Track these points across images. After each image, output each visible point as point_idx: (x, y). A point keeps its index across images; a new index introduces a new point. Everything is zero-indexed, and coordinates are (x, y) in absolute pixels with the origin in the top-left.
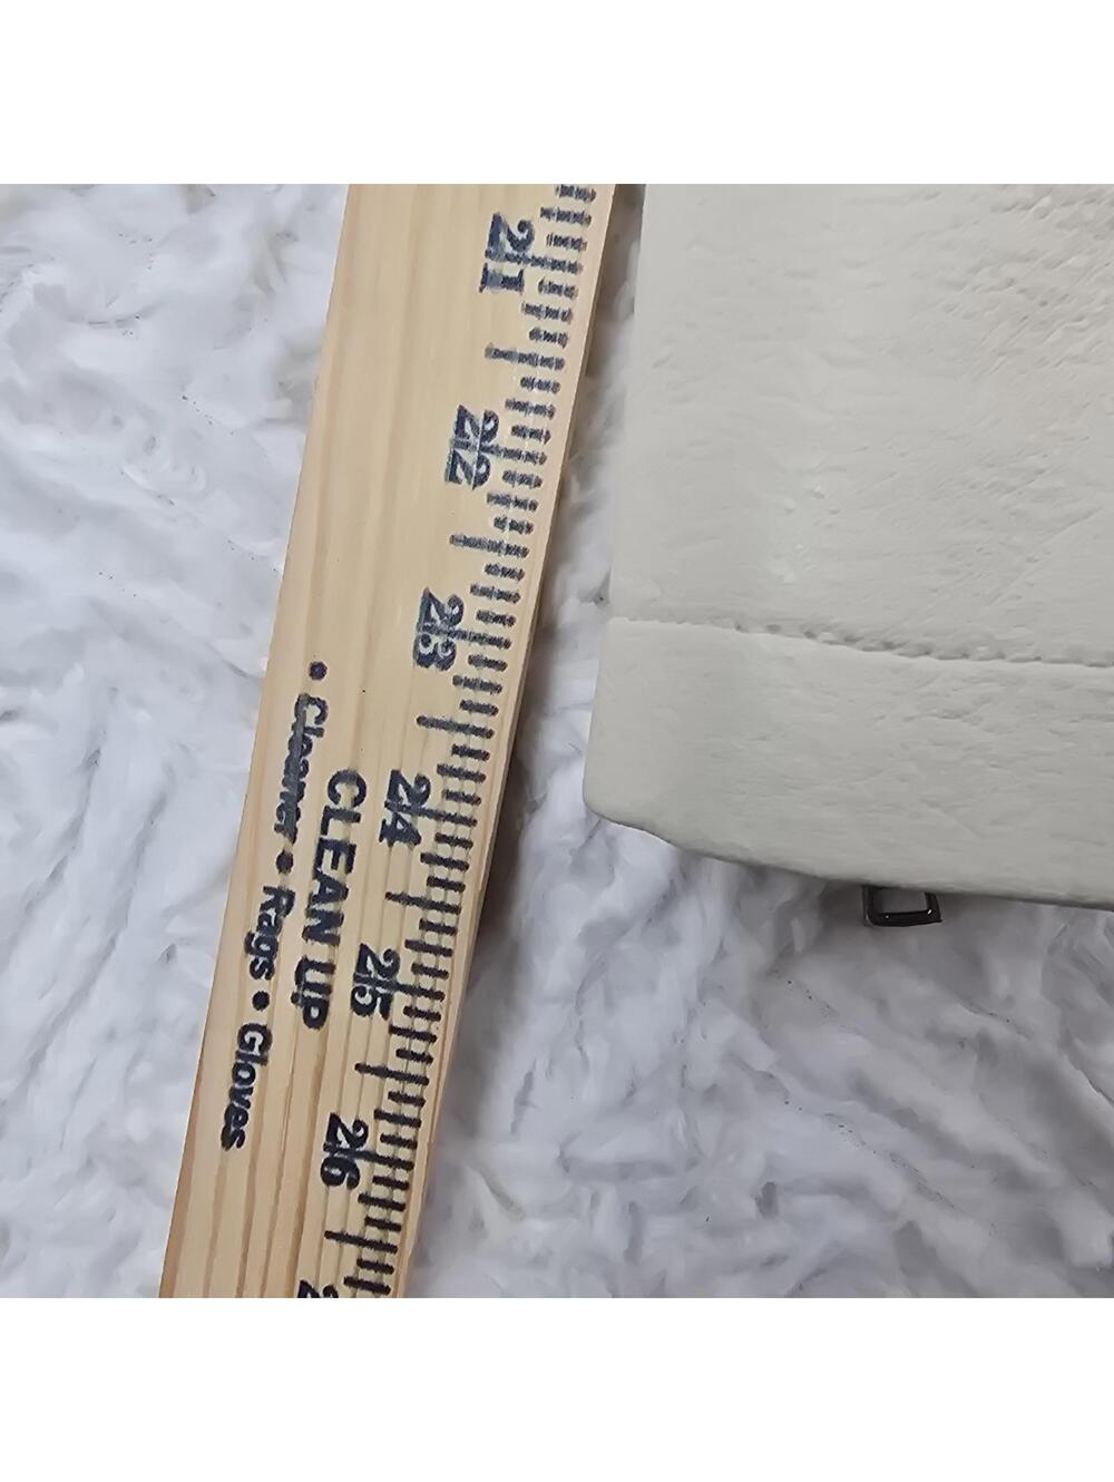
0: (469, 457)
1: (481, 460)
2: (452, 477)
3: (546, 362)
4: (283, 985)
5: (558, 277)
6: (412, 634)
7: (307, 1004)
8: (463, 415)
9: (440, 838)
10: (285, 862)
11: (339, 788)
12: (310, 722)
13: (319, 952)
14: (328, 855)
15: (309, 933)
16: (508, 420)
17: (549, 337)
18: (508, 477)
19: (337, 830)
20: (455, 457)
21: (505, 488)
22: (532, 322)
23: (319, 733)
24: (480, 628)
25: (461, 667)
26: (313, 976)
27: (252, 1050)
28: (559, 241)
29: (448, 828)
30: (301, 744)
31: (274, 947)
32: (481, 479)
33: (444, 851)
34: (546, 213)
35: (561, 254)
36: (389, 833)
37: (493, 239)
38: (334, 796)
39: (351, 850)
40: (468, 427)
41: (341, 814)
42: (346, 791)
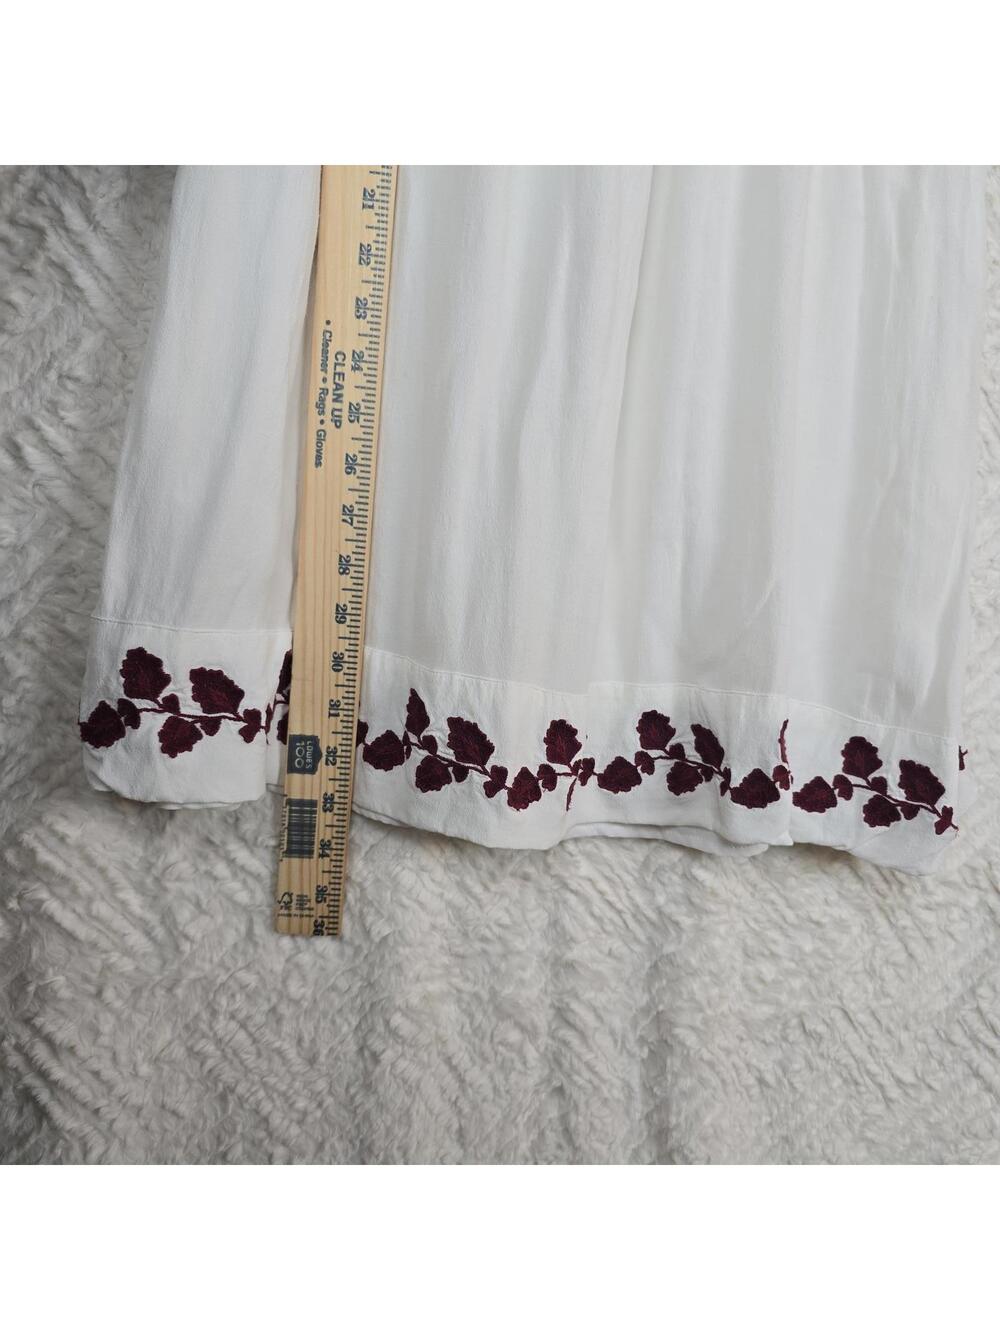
0: (365, 257)
1: (368, 258)
2: (360, 263)
3: (382, 229)
4: (328, 417)
5: (384, 205)
6: (354, 310)
7: (336, 421)
8: (361, 245)
9: (369, 369)
10: (325, 380)
11: (338, 356)
12: (328, 337)
13: (338, 405)
14: (337, 377)
15: (334, 400)
16: (374, 246)
17: (383, 222)
18: (376, 262)
19: (339, 369)
20: (361, 258)
21: (375, 266)
22: (377, 218)
23: (331, 341)
24: (373, 306)
25: (369, 318)
26: (336, 413)
27: (321, 437)
28: (381, 194)
29: (370, 366)
30: (326, 344)
31: (324, 405)
32: (368, 264)
33: (370, 372)
34: (378, 187)
35: (383, 198)
36: (354, 369)
37: (364, 195)
38: (337, 359)
39: (343, 375)
40: (363, 249)
41: (339, 364)
42: (340, 357)
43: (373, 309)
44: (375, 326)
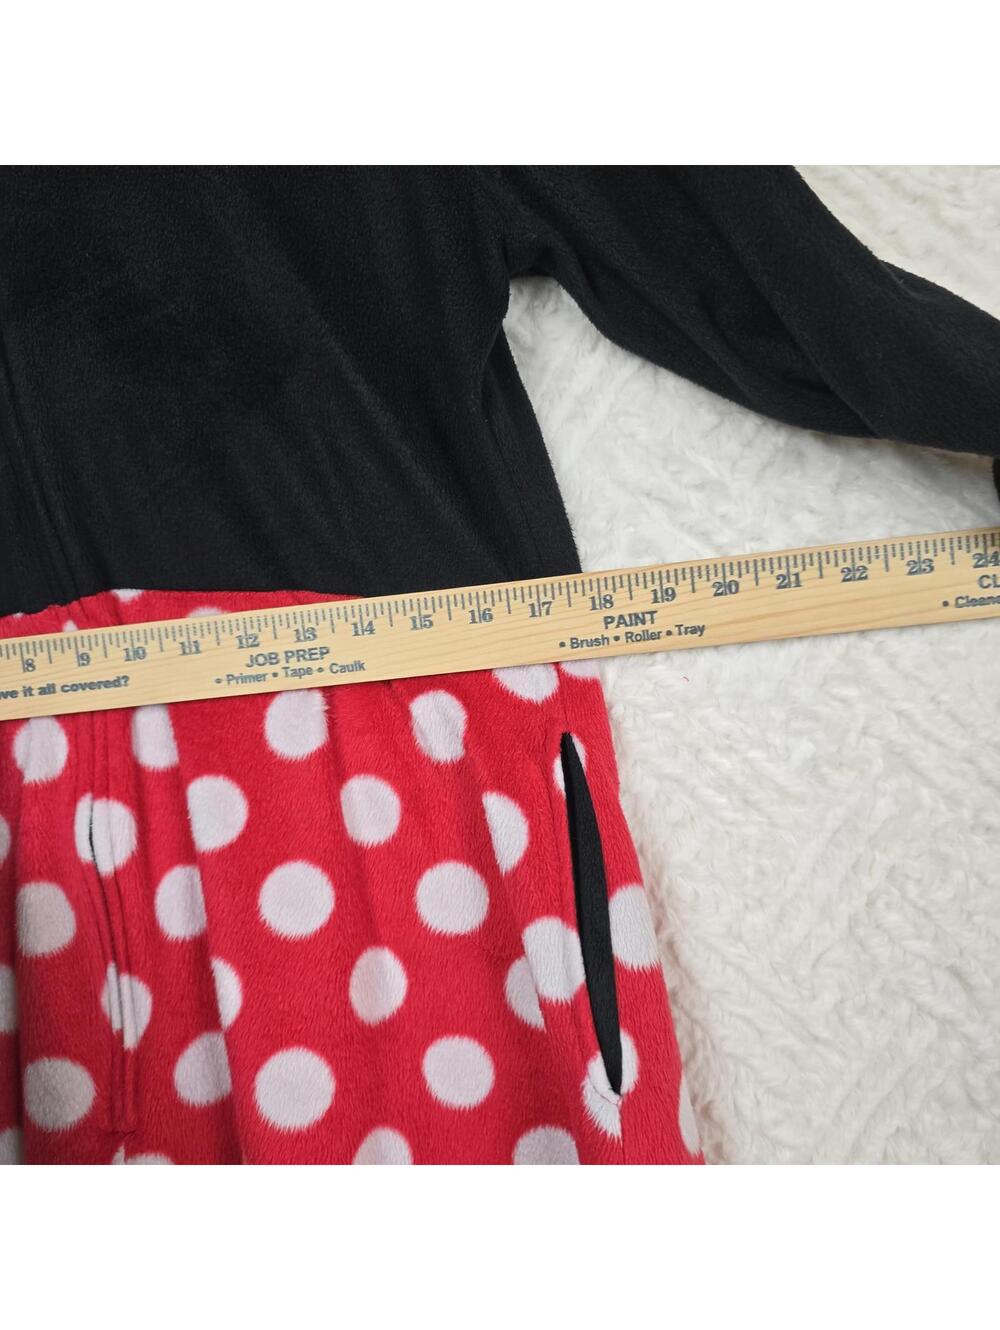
0: (858, 574)
1: (858, 570)
2: (866, 578)
3: (820, 558)
5: (791, 563)
6: (924, 575)
8: (844, 580)
9: (994, 544)
11: (985, 584)
12: (964, 601)
16: (842, 565)
17: (811, 560)
18: (861, 559)
20: (860, 579)
21: (865, 559)
22: (808, 566)
23: (967, 597)
24: (915, 554)
25: (930, 555)
28: (780, 567)
29: (990, 543)
30: (973, 602)
32: (864, 568)
34: (772, 572)
35: (784, 564)
37: (785, 587)
38: (989, 586)
40: (848, 577)
41: (995, 582)
42: (986, 582)
43: (919, 553)
44: (939, 546)
